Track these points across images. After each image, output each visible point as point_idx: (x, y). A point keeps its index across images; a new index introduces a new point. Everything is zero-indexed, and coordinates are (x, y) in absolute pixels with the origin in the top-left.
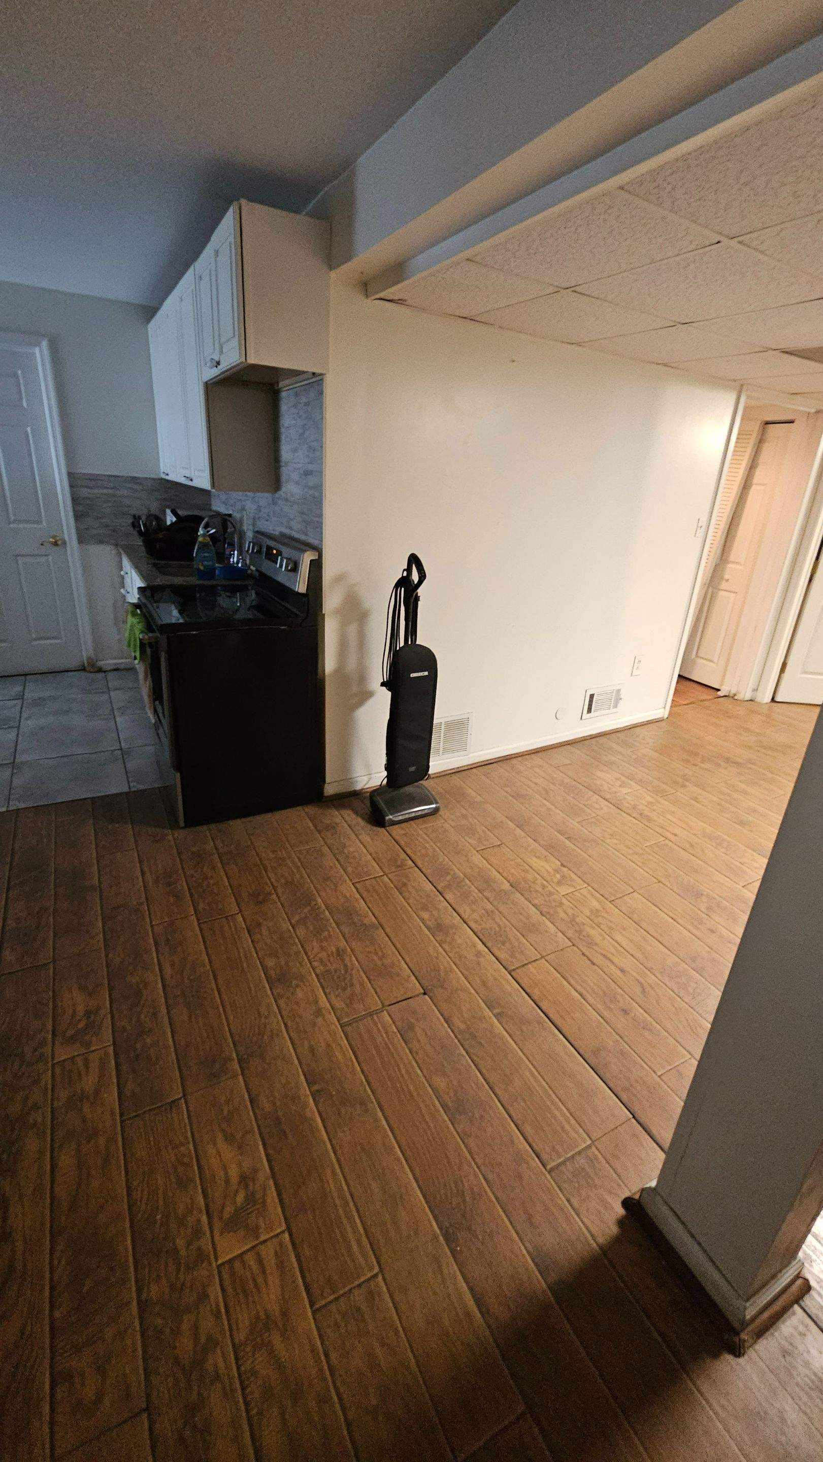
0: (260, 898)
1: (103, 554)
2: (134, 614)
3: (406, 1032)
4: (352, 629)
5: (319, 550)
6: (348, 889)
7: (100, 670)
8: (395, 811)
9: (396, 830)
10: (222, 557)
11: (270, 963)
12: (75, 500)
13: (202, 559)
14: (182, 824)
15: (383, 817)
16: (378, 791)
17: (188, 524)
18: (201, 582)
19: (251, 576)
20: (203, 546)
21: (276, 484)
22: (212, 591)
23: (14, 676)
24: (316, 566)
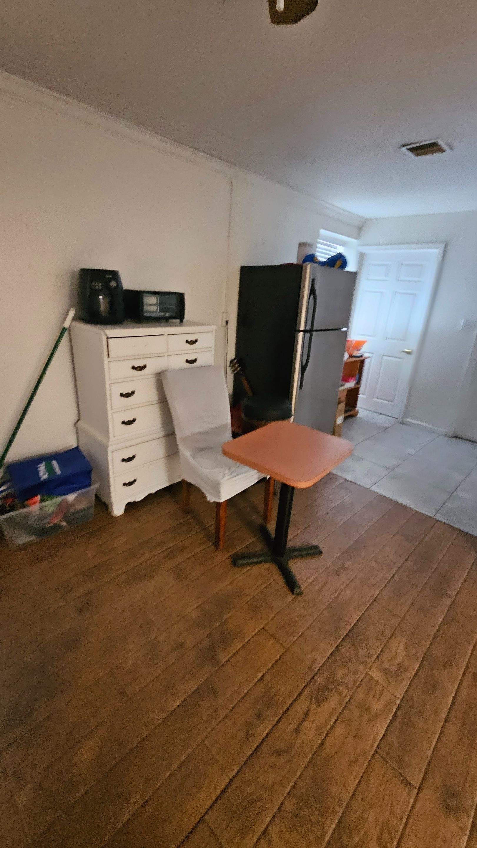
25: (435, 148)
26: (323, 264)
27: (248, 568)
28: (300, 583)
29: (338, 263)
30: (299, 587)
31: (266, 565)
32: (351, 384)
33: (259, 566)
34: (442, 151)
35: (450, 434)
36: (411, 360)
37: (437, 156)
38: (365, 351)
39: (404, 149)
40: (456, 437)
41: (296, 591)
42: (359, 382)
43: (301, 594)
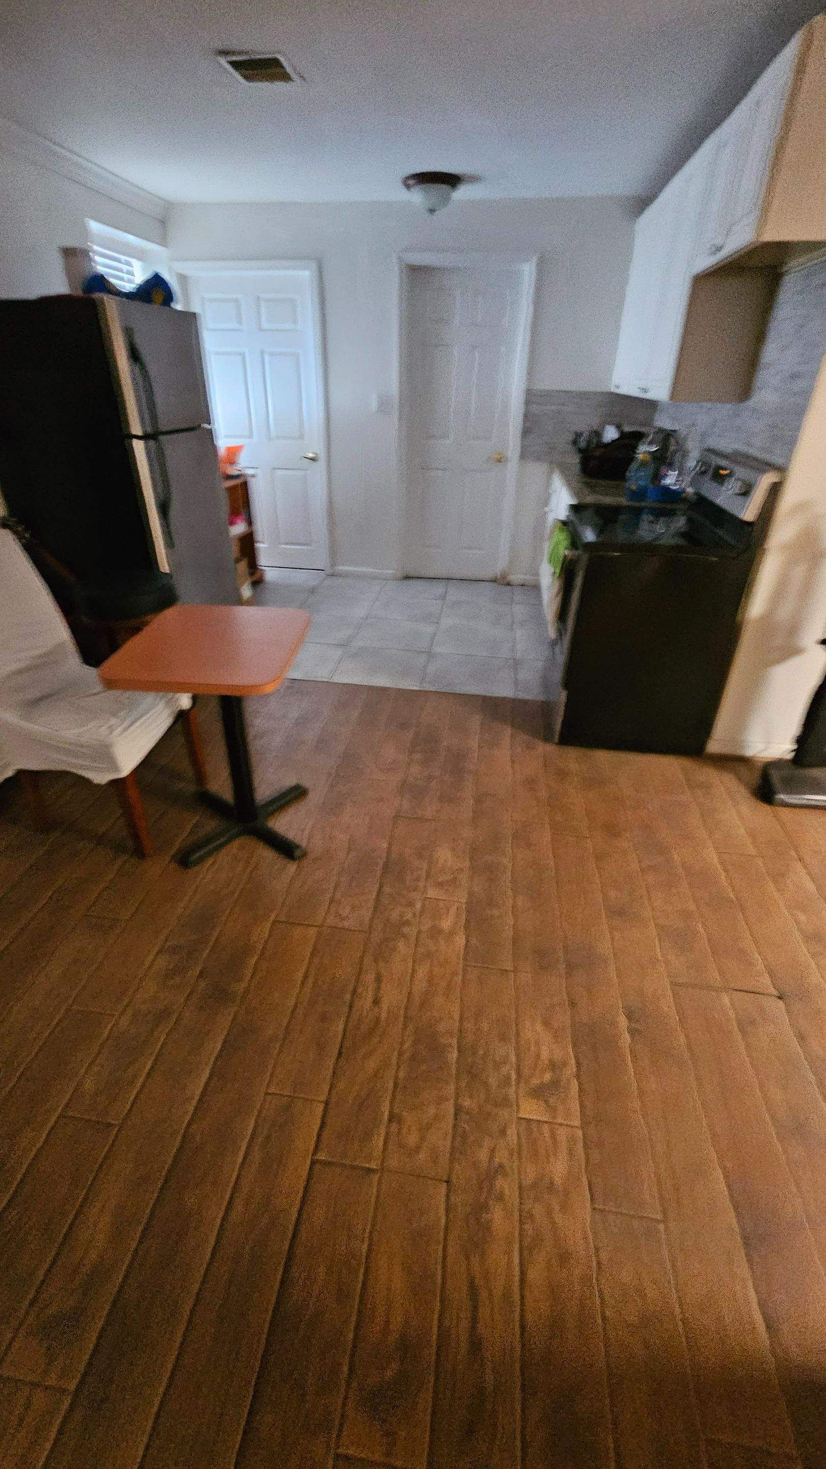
0: (612, 830)
1: (538, 470)
2: (561, 530)
3: (746, 1025)
4: (799, 571)
5: (781, 470)
6: (712, 856)
7: (509, 584)
8: (791, 791)
9: (784, 812)
10: (657, 477)
11: (612, 894)
12: (526, 416)
13: (636, 478)
14: (556, 740)
15: (775, 793)
16: (777, 764)
17: (630, 440)
18: (630, 503)
19: (685, 500)
20: (643, 464)
21: (745, 391)
22: (637, 513)
23: (441, 579)
24: (775, 490)
25: (274, 70)
26: (130, 296)
27: (210, 861)
28: (297, 841)
29: (158, 297)
30: (298, 847)
31: (236, 843)
32: (239, 529)
33: (229, 847)
34: (286, 77)
35: (400, 574)
36: (320, 467)
37: (279, 86)
38: (244, 464)
39: (223, 61)
40: (407, 578)
41: (297, 853)
42: (250, 522)
43: (304, 854)
